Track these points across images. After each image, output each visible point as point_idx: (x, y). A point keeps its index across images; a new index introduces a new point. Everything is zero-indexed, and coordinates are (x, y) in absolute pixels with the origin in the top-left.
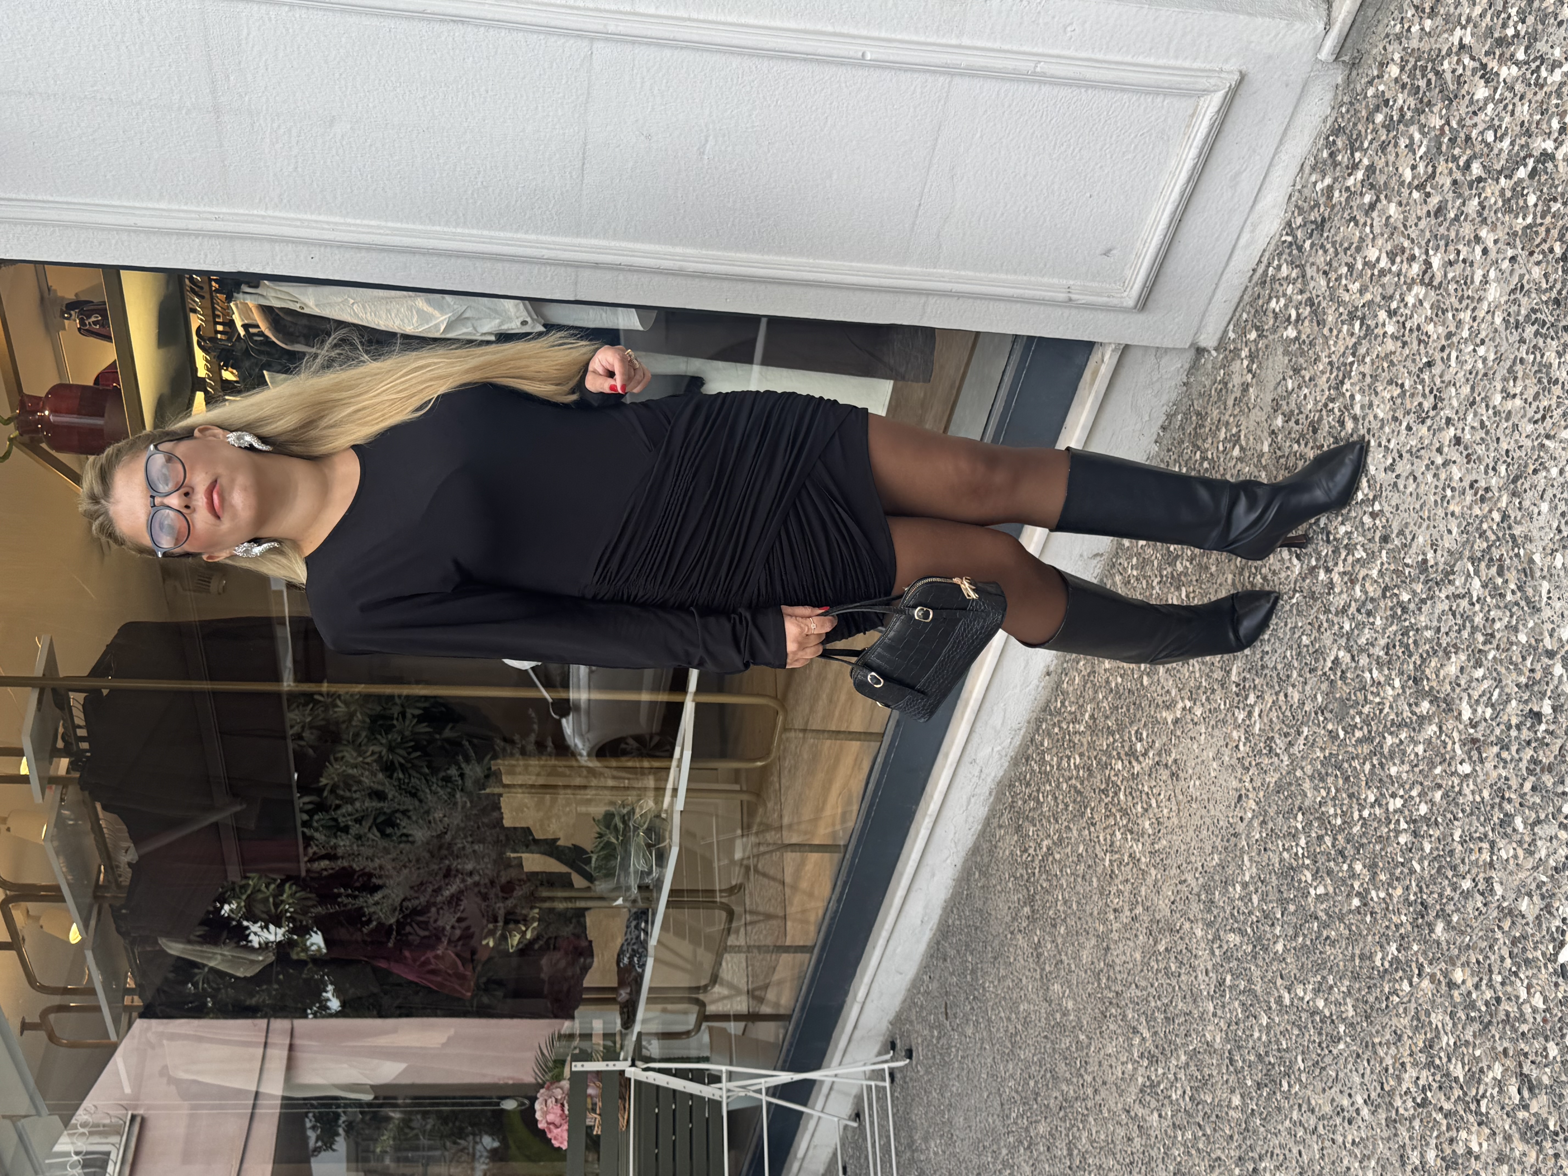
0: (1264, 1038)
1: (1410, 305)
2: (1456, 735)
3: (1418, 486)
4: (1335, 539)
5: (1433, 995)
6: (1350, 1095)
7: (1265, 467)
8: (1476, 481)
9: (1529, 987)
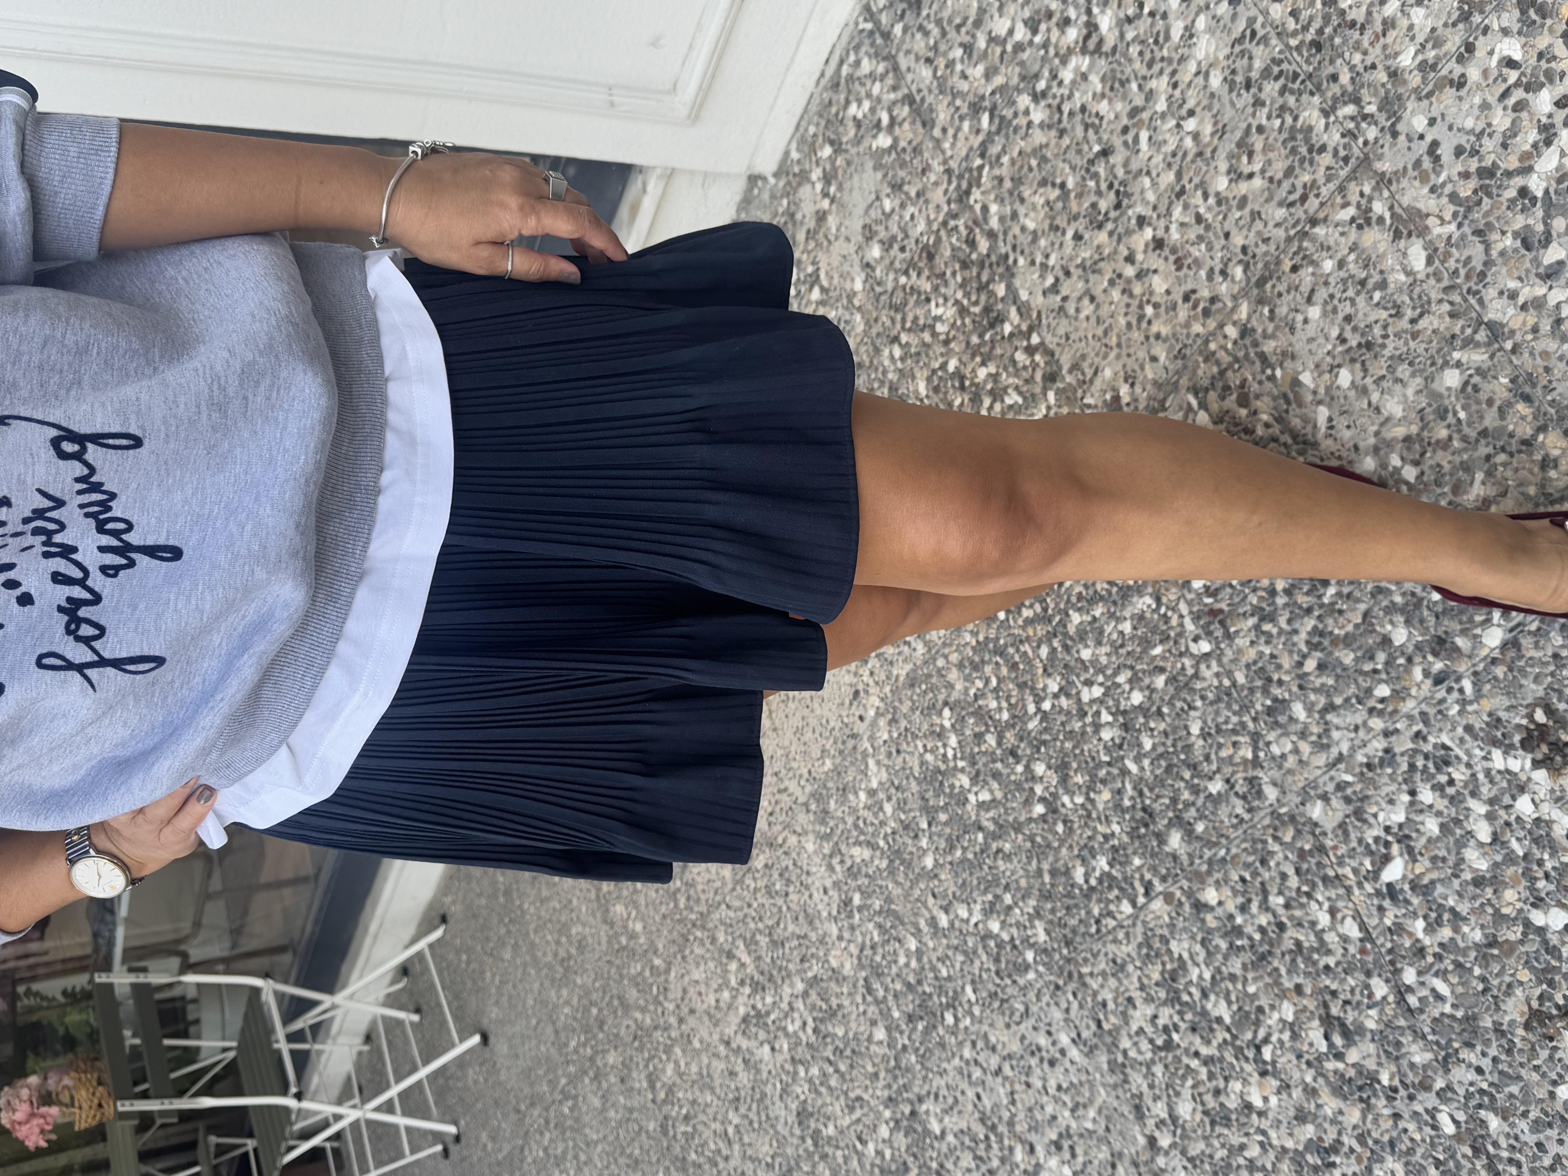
0: (914, 964)
1: (1067, 82)
2: (1183, 608)
3: (1098, 307)
4: (973, 384)
5: (1171, 918)
6: (1049, 1033)
7: (859, 309)
8: (1194, 291)
9: (1333, 912)
